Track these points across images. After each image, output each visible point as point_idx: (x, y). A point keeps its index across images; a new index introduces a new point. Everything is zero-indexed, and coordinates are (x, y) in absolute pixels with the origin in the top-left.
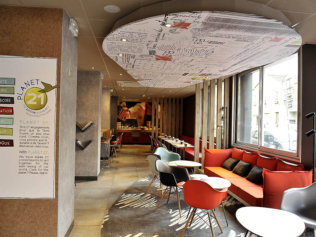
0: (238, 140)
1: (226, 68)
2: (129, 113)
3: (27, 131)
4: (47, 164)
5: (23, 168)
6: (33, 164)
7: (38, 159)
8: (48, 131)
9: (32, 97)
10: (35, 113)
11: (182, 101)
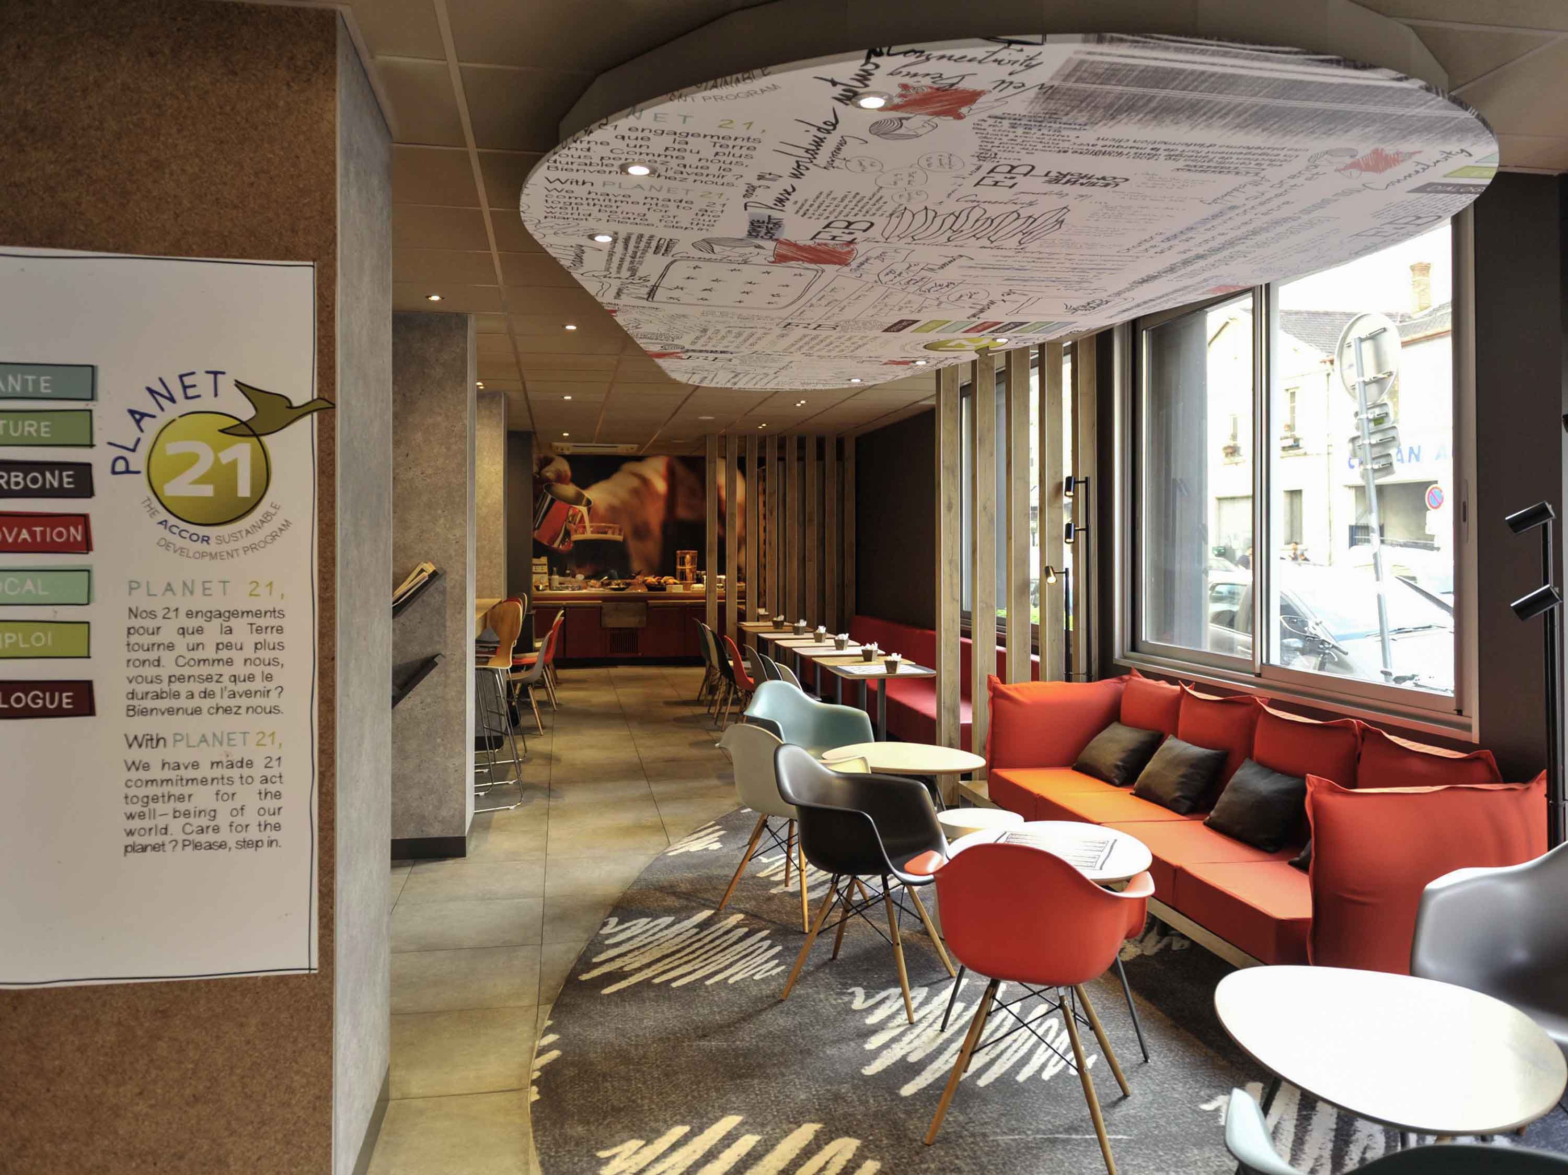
0: (1146, 634)
1: (1104, 296)
2: (584, 509)
3: (168, 633)
4: (278, 795)
5: (147, 823)
6: (203, 797)
7: (227, 773)
8: (280, 630)
9: (191, 460)
10: (206, 539)
11: (850, 450)
